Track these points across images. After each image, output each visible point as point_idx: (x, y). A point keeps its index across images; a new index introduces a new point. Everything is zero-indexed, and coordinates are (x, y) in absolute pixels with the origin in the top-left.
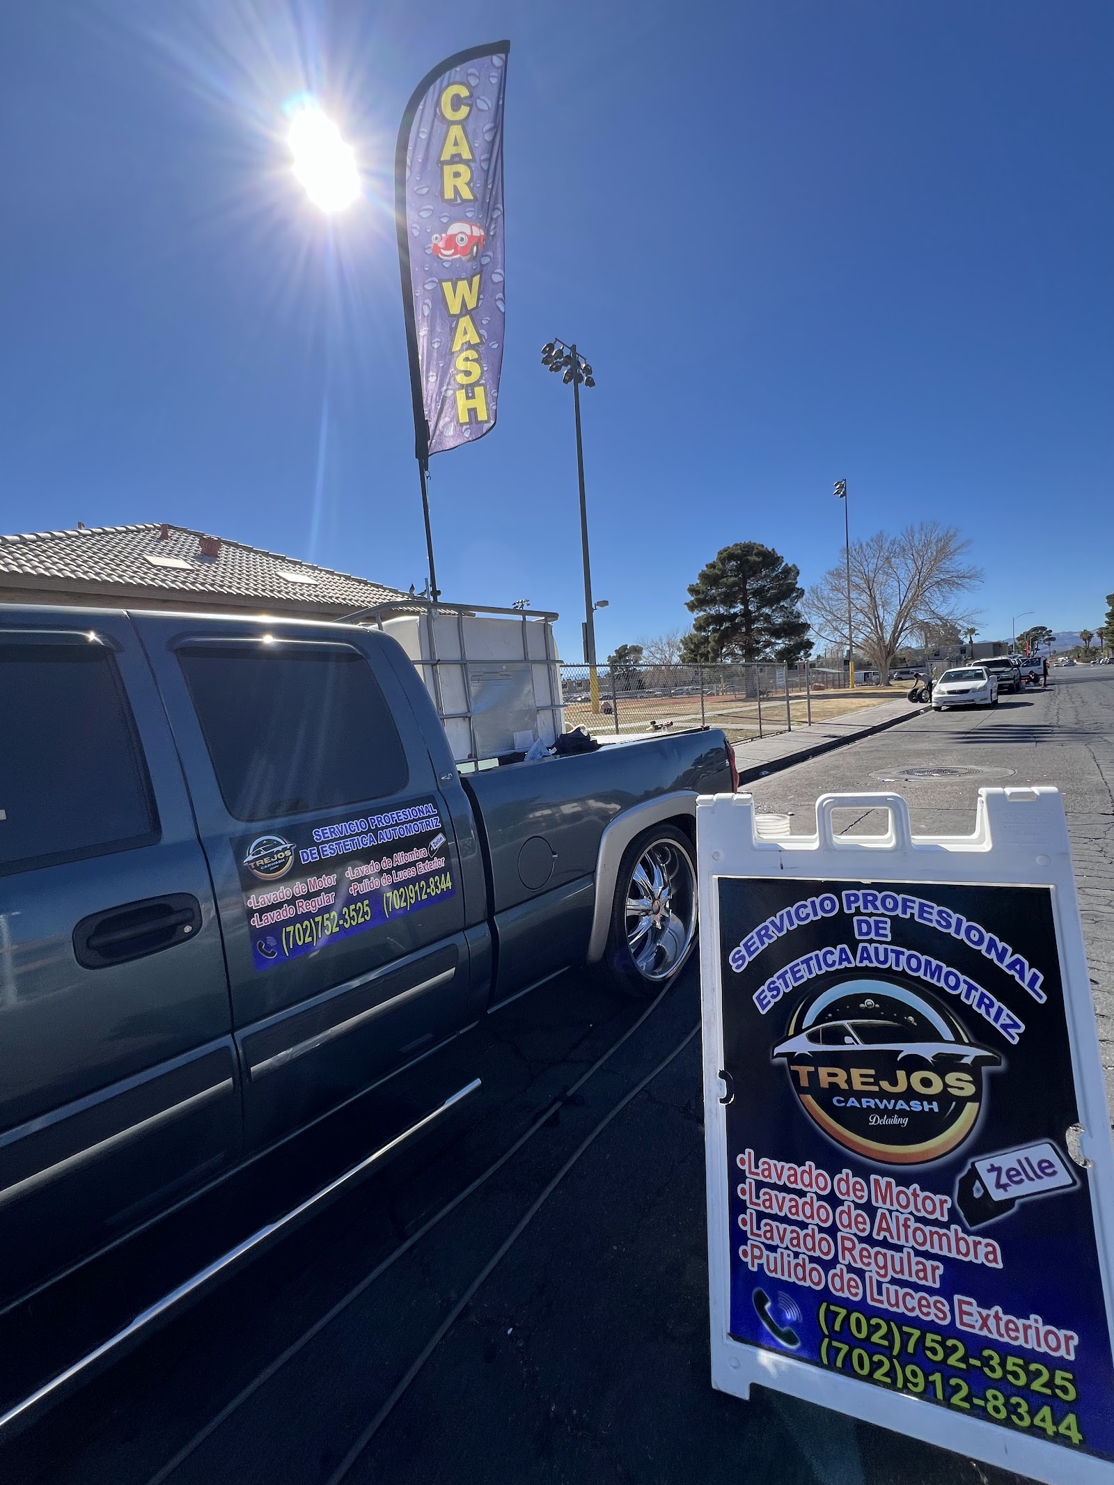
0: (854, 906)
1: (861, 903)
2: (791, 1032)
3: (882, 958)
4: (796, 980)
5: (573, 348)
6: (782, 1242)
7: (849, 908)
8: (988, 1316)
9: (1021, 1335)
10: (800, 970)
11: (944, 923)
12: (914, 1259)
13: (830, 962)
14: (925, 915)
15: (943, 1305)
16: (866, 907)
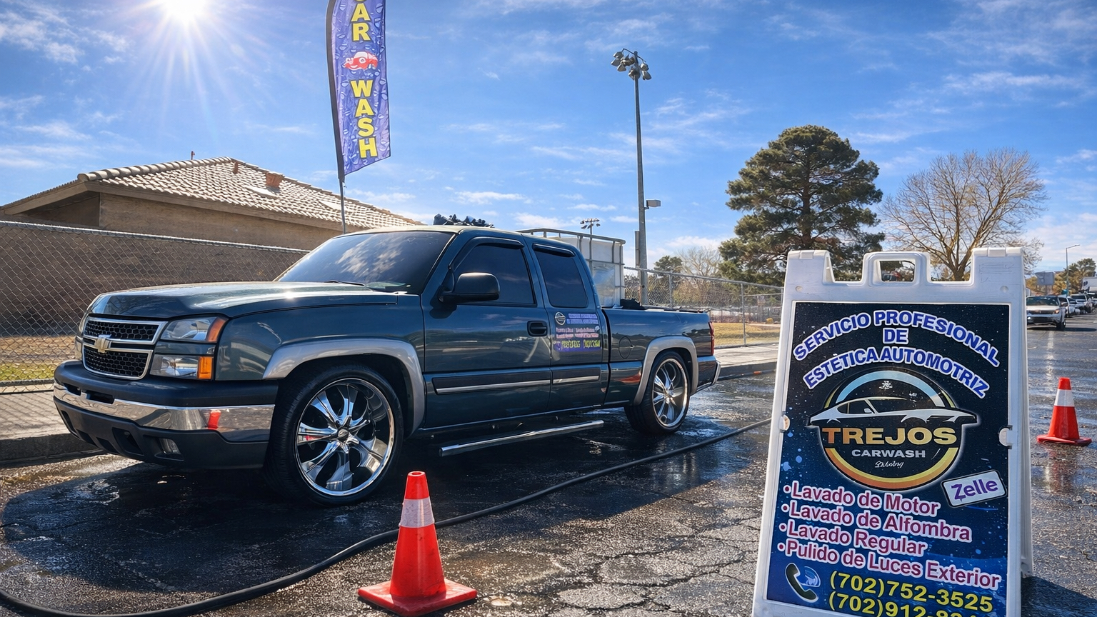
0: (881, 321)
1: (885, 319)
2: (827, 406)
3: (898, 357)
4: (835, 369)
5: (636, 53)
6: (813, 537)
7: (878, 323)
8: (947, 570)
9: (966, 579)
10: (838, 363)
11: (941, 328)
12: (907, 542)
13: (860, 359)
14: (929, 324)
15: (919, 567)
16: (888, 322)
